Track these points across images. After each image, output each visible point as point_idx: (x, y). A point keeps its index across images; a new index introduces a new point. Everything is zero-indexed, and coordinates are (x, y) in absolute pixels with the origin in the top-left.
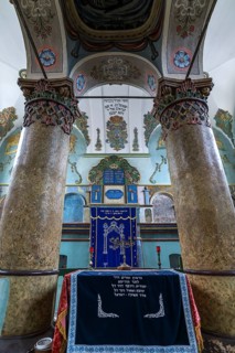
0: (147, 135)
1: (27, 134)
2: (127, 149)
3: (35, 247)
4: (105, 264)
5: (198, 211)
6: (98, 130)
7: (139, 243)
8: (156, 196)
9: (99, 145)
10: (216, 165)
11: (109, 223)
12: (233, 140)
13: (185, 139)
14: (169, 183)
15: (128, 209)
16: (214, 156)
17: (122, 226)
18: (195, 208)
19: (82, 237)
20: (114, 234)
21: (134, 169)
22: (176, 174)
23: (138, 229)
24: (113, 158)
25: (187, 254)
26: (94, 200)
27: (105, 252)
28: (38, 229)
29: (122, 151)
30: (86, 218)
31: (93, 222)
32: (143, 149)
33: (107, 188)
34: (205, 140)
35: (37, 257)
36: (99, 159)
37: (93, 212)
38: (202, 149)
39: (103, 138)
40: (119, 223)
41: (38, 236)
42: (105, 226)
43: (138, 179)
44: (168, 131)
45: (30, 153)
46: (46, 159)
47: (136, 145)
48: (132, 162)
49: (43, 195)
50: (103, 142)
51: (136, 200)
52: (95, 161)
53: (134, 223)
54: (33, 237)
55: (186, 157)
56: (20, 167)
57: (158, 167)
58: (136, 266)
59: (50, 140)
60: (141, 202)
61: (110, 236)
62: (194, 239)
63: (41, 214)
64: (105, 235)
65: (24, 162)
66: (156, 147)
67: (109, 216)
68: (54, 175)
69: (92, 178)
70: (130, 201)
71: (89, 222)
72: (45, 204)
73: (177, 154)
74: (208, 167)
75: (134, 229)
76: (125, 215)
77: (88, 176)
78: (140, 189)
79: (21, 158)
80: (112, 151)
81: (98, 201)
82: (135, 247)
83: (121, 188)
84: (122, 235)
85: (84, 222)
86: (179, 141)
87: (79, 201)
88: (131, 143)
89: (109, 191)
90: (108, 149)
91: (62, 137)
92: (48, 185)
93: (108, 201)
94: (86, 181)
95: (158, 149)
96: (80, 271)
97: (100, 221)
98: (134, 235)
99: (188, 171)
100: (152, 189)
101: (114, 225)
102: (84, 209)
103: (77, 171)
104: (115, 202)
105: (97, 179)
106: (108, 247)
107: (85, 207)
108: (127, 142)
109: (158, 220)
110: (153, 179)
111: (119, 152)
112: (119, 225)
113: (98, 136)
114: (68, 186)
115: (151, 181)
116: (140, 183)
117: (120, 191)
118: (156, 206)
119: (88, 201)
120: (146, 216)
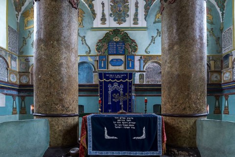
0: (147, 9)
2: (128, 23)
3: (61, 100)
4: (110, 110)
5: (179, 75)
6: (103, 4)
7: (133, 98)
8: (149, 64)
9: (103, 19)
10: (201, 38)
11: (112, 84)
13: (179, 13)
14: (160, 54)
15: (127, 74)
16: (201, 30)
17: (122, 86)
18: (176, 73)
19: (94, 94)
20: (115, 91)
21: (133, 41)
22: (166, 46)
23: (133, 88)
24: (116, 31)
25: (165, 104)
26: (101, 67)
27: (110, 103)
28: (61, 88)
29: (124, 25)
30: (96, 80)
31: (101, 83)
32: (142, 23)
33: (111, 58)
34: (197, 14)
35: (63, 107)
36: (103, 33)
37: (101, 76)
38: (193, 22)
39: (107, 12)
40: (119, 84)
41: (62, 93)
42: (110, 86)
43: (136, 50)
44: (165, 4)
45: (45, 28)
46: (60, 33)
47: (136, 19)
48: (133, 35)
49: (61, 64)
50: (107, 17)
51: (133, 66)
52: (101, 34)
53: (130, 84)
54: (58, 94)
55: (177, 30)
56: (40, 40)
57: (153, 40)
58: (130, 112)
59: (61, 14)
60: (137, 68)
61: (112, 93)
62: (172, 95)
63: (62, 78)
64: (110, 92)
65: (42, 37)
66: (153, 20)
67: (113, 79)
68: (68, 47)
69: (98, 49)
70: (129, 67)
71: (98, 83)
72: (64, 71)
73: (170, 28)
74: (194, 40)
75: (130, 88)
76: (124, 78)
77: (95, 47)
78: (137, 58)
79: (38, 32)
80: (115, 25)
81: (104, 67)
82: (130, 100)
83: (122, 57)
84: (121, 92)
85: (94, 83)
86: (174, 15)
87: (90, 68)
88: (132, 17)
89: (112, 60)
90: (111, 23)
91: (70, 12)
92: (64, 55)
93: (111, 68)
94: (94, 52)
95: (154, 23)
96: (93, 115)
97: (106, 84)
98: (130, 92)
99: (176, 43)
100: (146, 59)
101: (116, 85)
102: (94, 74)
103: (86, 43)
104: (117, 68)
105: (103, 50)
106: (112, 100)
107: (94, 72)
108: (128, 16)
109: (148, 82)
110: (148, 50)
111: (122, 26)
112: (119, 86)
113: (103, 10)
114: (80, 56)
115: (146, 52)
116: (137, 53)
117: (121, 60)
118: (148, 72)
119: (96, 68)
120: (140, 79)
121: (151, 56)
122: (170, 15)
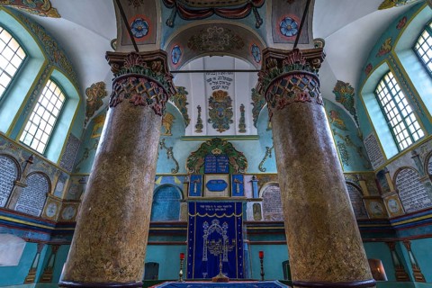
0: (256, 113)
1: (113, 116)
2: (233, 130)
3: (115, 253)
4: (205, 274)
6: (199, 108)
7: (246, 248)
8: (266, 188)
9: (199, 126)
10: (329, 150)
11: (210, 221)
12: (356, 118)
13: (292, 119)
14: (276, 172)
15: (233, 204)
16: (326, 139)
17: (226, 226)
19: (178, 240)
20: (215, 236)
21: (240, 154)
22: (282, 162)
23: (245, 228)
24: (216, 141)
26: (192, 193)
27: (205, 259)
28: (120, 229)
29: (227, 133)
30: (183, 215)
31: (191, 220)
32: (251, 130)
33: (209, 178)
34: (316, 121)
35: (117, 266)
36: (199, 142)
37: (192, 207)
38: (312, 131)
39: (204, 118)
40: (221, 221)
41: (120, 239)
42: (205, 225)
43: (245, 166)
44: (274, 110)
45: (115, 139)
46: (133, 146)
47: (242, 125)
48: (239, 145)
49: (128, 189)
50: (204, 123)
51: (242, 192)
52: (196, 145)
53: (240, 221)
54: (113, 240)
55: (293, 141)
56: (103, 154)
57: (268, 151)
59: (139, 122)
60: (249, 195)
61: (210, 238)
62: (304, 242)
63: (124, 212)
64: (205, 237)
65: (108, 150)
66: (265, 127)
67: (211, 213)
68: (142, 164)
69: (190, 166)
70: (235, 193)
71: (186, 220)
72: (130, 200)
73: (283, 137)
74: (318, 152)
75: (240, 229)
76: (229, 211)
77: (186, 163)
78: (247, 179)
79: (105, 144)
80: (214, 133)
81: (198, 194)
82: (240, 252)
83: (224, 178)
84: (225, 237)
85: (180, 220)
86: (287, 122)
87: (175, 194)
88: (237, 123)
89: (210, 182)
90: (210, 131)
91: (152, 119)
92: (135, 176)
93: (209, 194)
94: (183, 170)
95: (267, 130)
97: (200, 221)
98: (240, 237)
99: (295, 158)
100: (261, 179)
101: (215, 224)
102: (182, 204)
103: (173, 157)
104: (218, 194)
105: (197, 167)
106: (208, 253)
107: (182, 201)
108: (232, 122)
109: (268, 217)
110: (263, 167)
111: (224, 134)
112: (221, 224)
113: (199, 116)
114: (163, 176)
115: (260, 169)
116: (247, 171)
117: (224, 182)
118: (266, 200)
119: (185, 194)
120: (255, 213)
121: (268, 175)
122: (281, 122)
